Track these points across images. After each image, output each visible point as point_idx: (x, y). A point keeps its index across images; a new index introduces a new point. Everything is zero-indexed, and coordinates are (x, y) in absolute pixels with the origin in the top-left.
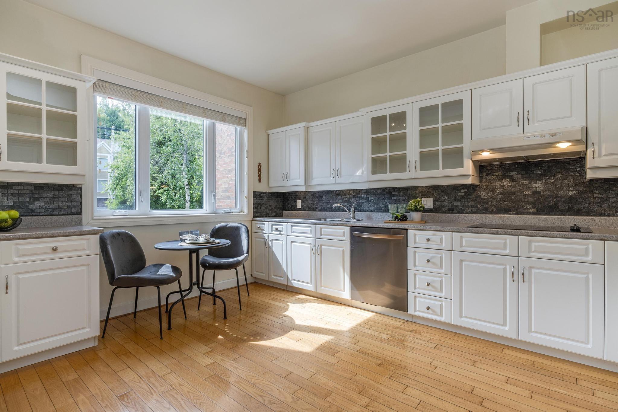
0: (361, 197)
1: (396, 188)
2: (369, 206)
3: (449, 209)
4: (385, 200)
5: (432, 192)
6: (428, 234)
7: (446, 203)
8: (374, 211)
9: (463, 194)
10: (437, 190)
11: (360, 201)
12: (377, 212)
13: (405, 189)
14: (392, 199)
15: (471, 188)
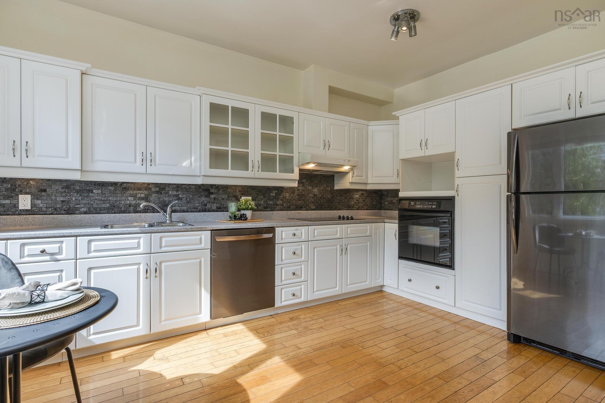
0: (168, 193)
1: (215, 185)
2: (180, 205)
3: (265, 208)
4: (202, 198)
5: (251, 192)
6: (292, 230)
7: (262, 202)
8: (188, 212)
9: (274, 195)
10: (254, 190)
11: (167, 199)
12: (192, 212)
13: (225, 187)
14: (210, 197)
15: (280, 190)
